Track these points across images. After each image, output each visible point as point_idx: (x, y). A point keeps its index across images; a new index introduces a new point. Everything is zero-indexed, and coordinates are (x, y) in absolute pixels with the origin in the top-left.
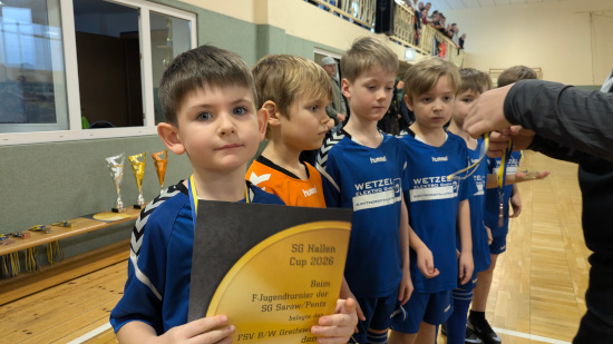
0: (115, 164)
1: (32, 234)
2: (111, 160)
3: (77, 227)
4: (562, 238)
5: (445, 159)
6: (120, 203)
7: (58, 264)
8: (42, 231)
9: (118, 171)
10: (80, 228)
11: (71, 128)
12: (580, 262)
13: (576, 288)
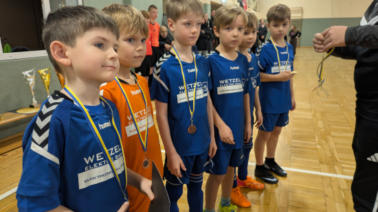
0: (29, 76)
2: (26, 73)
3: (5, 119)
4: (311, 110)
6: (35, 102)
9: (31, 81)
10: (7, 120)
12: (320, 124)
13: (317, 140)
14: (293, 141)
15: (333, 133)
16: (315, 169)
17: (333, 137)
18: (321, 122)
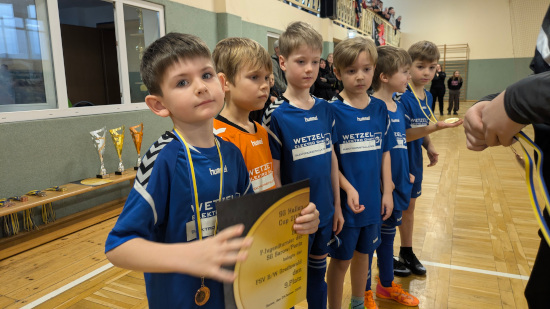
0: (98, 136)
1: (29, 198)
2: (95, 133)
3: (67, 191)
4: (482, 188)
5: (368, 119)
6: (103, 171)
7: (52, 224)
8: (38, 195)
9: (101, 143)
10: (70, 192)
11: (59, 107)
12: (497, 207)
13: (491, 228)
14: (455, 229)
15: (515, 220)
16: (488, 268)
17: (515, 224)
18: (498, 205)
